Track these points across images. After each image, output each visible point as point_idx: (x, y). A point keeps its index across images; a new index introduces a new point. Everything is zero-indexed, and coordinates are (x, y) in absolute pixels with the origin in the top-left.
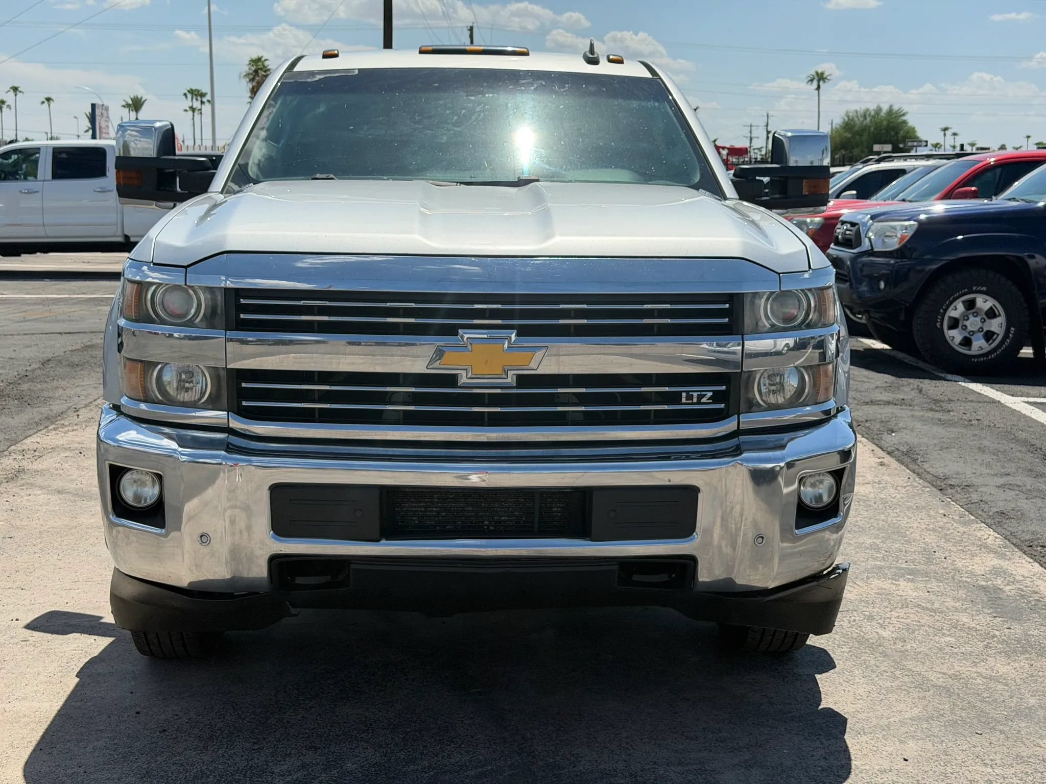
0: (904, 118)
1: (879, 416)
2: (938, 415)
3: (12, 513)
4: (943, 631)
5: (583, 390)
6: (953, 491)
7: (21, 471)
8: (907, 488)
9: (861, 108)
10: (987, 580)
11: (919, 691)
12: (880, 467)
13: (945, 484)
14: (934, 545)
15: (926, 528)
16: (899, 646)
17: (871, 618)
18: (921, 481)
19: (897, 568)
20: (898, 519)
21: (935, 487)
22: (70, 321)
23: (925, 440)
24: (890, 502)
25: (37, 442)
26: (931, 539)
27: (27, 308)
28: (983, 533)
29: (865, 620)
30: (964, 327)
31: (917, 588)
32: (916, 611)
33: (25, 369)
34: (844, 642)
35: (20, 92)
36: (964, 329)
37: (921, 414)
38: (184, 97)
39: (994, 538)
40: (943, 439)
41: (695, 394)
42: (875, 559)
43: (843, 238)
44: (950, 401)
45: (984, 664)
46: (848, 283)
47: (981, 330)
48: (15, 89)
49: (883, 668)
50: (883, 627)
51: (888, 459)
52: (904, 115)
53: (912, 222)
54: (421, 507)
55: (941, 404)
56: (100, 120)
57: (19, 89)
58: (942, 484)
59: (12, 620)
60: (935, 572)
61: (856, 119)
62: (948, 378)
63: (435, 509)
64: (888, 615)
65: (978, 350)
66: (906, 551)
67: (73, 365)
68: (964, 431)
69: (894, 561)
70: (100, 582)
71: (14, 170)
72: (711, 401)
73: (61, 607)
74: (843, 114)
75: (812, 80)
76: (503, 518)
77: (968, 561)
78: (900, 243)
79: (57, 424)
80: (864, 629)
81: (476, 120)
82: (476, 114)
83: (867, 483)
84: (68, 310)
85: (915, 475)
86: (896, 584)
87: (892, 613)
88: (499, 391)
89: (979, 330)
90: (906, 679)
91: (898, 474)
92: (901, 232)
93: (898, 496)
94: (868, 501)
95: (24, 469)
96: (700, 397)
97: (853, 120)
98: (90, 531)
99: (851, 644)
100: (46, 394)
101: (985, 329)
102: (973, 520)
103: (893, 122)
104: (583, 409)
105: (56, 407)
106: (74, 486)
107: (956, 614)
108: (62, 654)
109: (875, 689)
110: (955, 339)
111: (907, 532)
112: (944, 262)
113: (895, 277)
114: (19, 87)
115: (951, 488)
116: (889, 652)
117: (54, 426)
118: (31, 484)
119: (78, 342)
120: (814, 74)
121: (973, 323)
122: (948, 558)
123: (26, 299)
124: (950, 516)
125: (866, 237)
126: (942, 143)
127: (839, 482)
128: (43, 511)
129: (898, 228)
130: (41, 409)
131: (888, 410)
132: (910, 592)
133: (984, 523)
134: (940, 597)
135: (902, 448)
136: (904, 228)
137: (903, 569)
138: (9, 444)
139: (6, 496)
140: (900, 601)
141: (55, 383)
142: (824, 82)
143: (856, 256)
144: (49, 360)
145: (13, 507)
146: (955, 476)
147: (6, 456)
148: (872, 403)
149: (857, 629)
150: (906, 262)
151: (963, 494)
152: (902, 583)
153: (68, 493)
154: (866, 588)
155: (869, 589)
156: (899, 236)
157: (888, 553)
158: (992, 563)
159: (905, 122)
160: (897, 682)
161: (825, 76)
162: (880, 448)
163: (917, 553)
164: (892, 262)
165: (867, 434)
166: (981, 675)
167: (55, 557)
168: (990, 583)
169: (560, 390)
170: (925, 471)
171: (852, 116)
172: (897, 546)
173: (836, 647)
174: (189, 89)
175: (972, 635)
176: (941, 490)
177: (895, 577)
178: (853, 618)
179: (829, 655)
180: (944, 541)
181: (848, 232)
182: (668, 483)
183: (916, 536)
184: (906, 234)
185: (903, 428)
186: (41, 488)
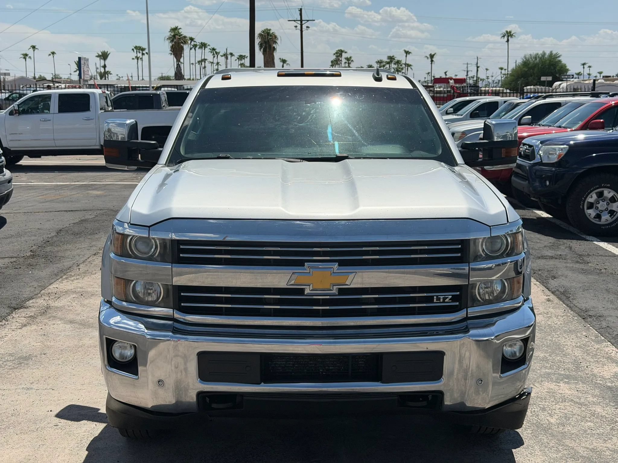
0: (560, 59)
1: (547, 267)
2: (582, 266)
3: (45, 337)
4: (586, 418)
5: (377, 296)
6: (591, 320)
7: (48, 307)
8: (564, 317)
9: (533, 53)
10: (612, 382)
11: (572, 461)
12: (548, 302)
13: (587, 315)
14: (580, 357)
15: (575, 345)
16: (561, 429)
17: (544, 409)
18: (572, 312)
19: (559, 374)
20: (559, 339)
21: (580, 316)
22: (72, 202)
23: (574, 284)
24: (553, 327)
25: (57, 288)
26: (578, 353)
27: (46, 192)
28: (609, 349)
29: (541, 411)
30: (597, 208)
31: (570, 388)
32: (570, 404)
33: (47, 236)
34: (529, 426)
35: (36, 49)
36: (597, 209)
37: (571, 265)
38: (132, 51)
39: (615, 353)
40: (584, 284)
41: (442, 297)
42: (546, 368)
43: (524, 154)
44: (589, 255)
45: (610, 441)
46: (527, 181)
47: (607, 209)
48: (34, 47)
49: (551, 444)
50: (551, 415)
51: (552, 297)
52: (559, 57)
53: (565, 146)
54: (283, 361)
55: (584, 257)
56: (84, 67)
57: (36, 47)
58: (585, 315)
59: (48, 411)
60: (581, 377)
61: (530, 60)
62: (587, 239)
63: (291, 363)
64: (554, 407)
65: (605, 221)
66: (564, 362)
67: (75, 234)
68: (597, 277)
69: (557, 369)
70: (96, 385)
71: (36, 106)
72: (451, 301)
73: (75, 402)
74: (523, 56)
75: (504, 36)
76: (331, 368)
77: (601, 369)
78: (558, 159)
79: (68, 275)
80: (540, 417)
81: (311, 118)
82: (311, 115)
83: (540, 314)
84: (70, 194)
85: (568, 308)
86: (558, 386)
87: (556, 406)
88: (328, 297)
89: (605, 209)
90: (565, 452)
91: (558, 307)
92: (559, 152)
93: (559, 323)
94: (541, 326)
95: (50, 307)
96: (444, 299)
97: (528, 60)
98: (90, 349)
99: (532, 428)
100: (60, 254)
101: (609, 209)
102: (603, 339)
103: (553, 61)
104: (377, 306)
105: (67, 263)
106: (79, 318)
107: (594, 406)
108: (77, 435)
109: (547, 459)
110: (591, 215)
111: (564, 349)
112: (584, 170)
113: (555, 178)
114: (36, 46)
115: (590, 318)
116: (555, 433)
117: (66, 276)
118: (54, 317)
119: (77, 217)
120: (505, 32)
121: (602, 205)
122: (589, 366)
123: (46, 186)
124: (589, 337)
125: (538, 154)
126: (582, 72)
127: (526, 345)
128: (63, 335)
129: (557, 149)
130: (57, 265)
131: (551, 262)
132: (567, 391)
133: (610, 342)
134: (584, 394)
135: (560, 289)
136: (560, 149)
137: (562, 375)
138: (41, 289)
139: (41, 325)
140: (561, 397)
141: (65, 247)
142: (512, 37)
143: (532, 165)
144: (60, 230)
145: (45, 333)
146: (592, 309)
147: (39, 297)
148: (543, 257)
149: (536, 417)
150: (562, 170)
151: (597, 321)
152: (562, 384)
153: (76, 322)
154: (541, 388)
155: (542, 389)
156: (557, 154)
157: (553, 364)
158: (614, 370)
159: (560, 61)
160: (560, 454)
161: (512, 34)
162: (547, 288)
163: (570, 364)
164: (554, 169)
165: (540, 279)
166: (609, 449)
167: (71, 367)
168: (613, 384)
169: (364, 296)
170: (574, 305)
171: (528, 58)
172: (558, 358)
173: (524, 430)
174: (135, 46)
175: (604, 421)
176: (584, 319)
177: (557, 381)
178: (533, 409)
179: (520, 435)
180: (586, 354)
181: (527, 151)
182: (425, 350)
183: (569, 351)
184: (562, 153)
185: (561, 275)
186: (61, 319)
